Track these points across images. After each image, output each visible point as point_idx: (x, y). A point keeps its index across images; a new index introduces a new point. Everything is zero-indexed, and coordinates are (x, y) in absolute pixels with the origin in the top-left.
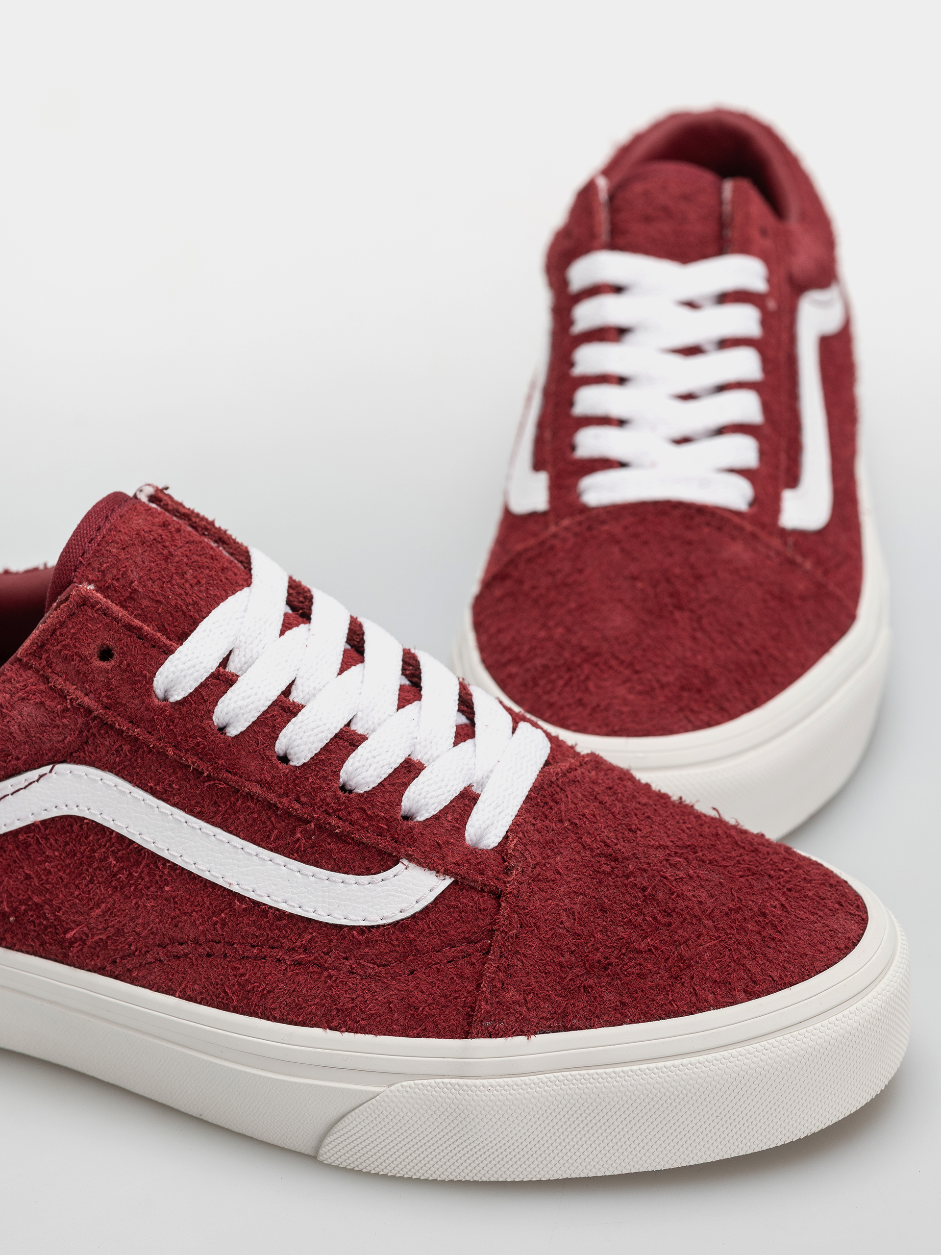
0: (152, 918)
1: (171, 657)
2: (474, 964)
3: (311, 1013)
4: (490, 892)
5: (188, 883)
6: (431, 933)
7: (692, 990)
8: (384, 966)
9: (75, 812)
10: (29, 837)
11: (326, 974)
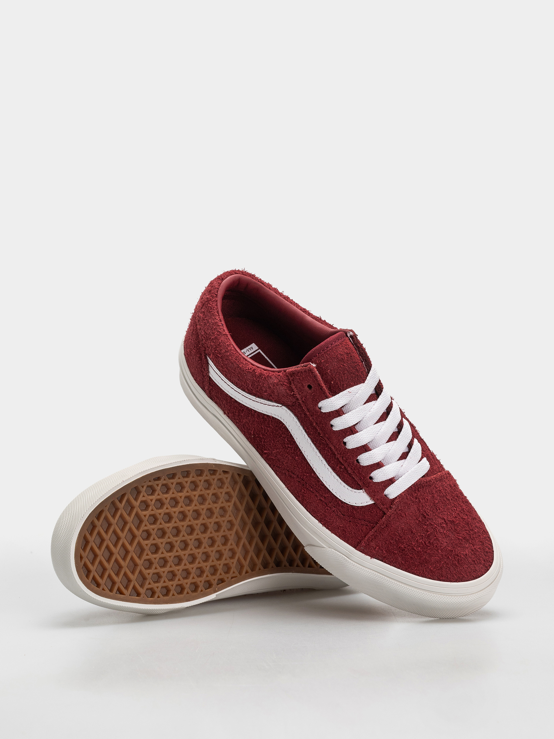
0: (289, 462)
1: (327, 399)
2: (367, 529)
3: (318, 516)
4: (383, 511)
5: (303, 459)
6: (361, 514)
7: (423, 569)
8: (344, 515)
9: (282, 421)
10: (267, 418)
11: (327, 508)
